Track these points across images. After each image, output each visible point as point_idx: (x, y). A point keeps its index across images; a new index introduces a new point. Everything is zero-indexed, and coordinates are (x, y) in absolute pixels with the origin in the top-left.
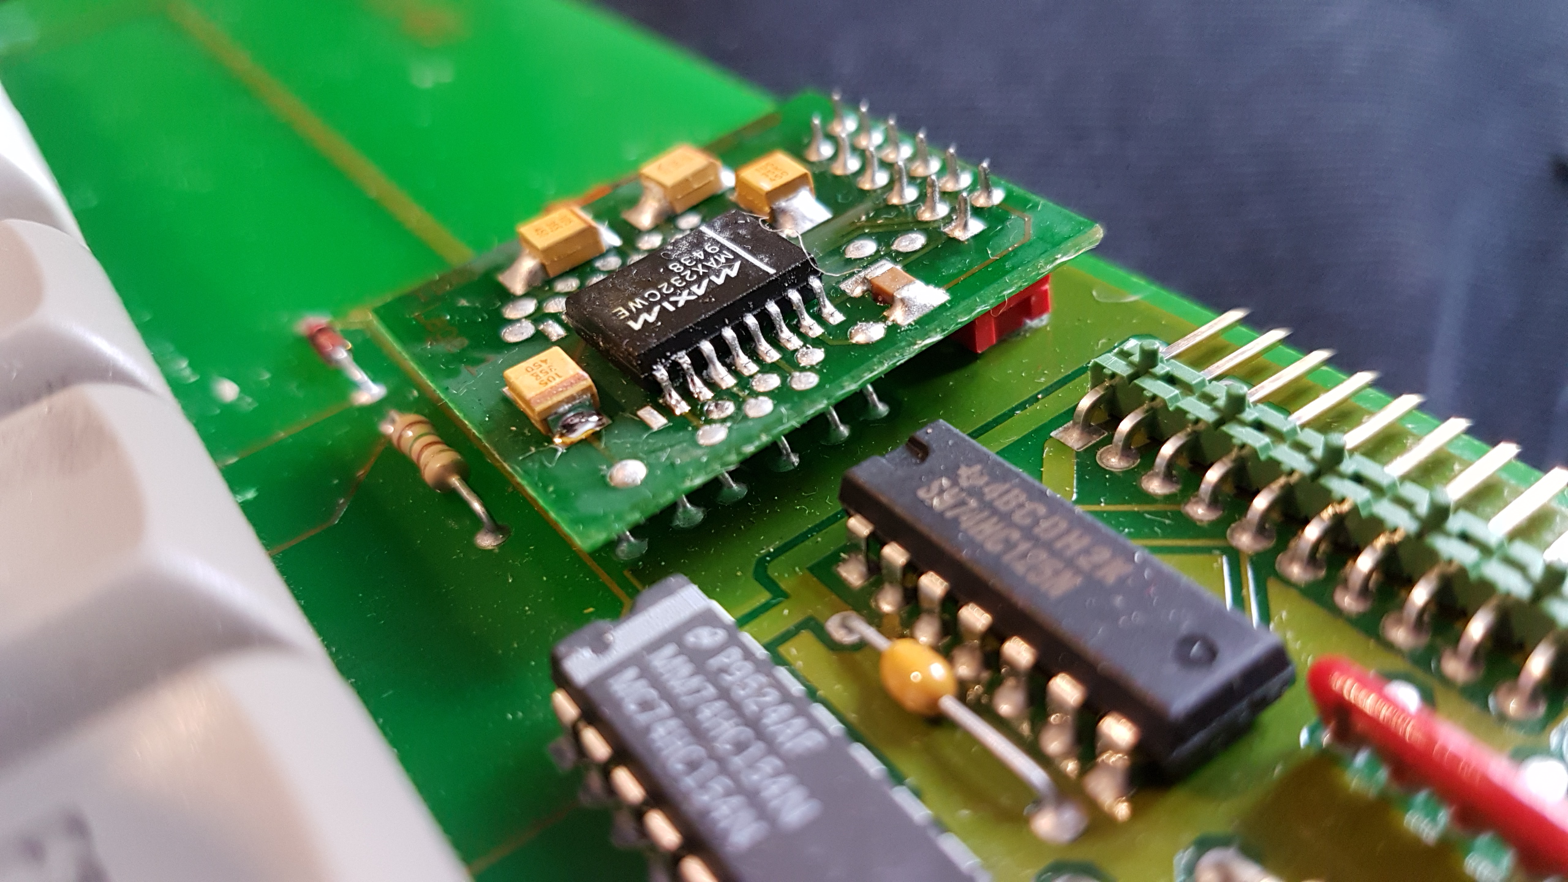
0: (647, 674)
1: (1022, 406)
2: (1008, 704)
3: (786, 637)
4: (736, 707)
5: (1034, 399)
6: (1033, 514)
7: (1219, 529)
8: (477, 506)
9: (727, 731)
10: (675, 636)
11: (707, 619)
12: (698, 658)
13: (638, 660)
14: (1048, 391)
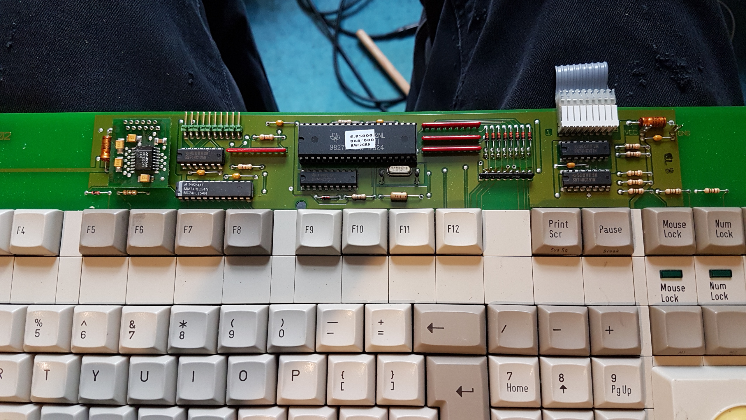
0: (185, 191)
1: (178, 138)
2: (208, 168)
3: (186, 178)
4: (195, 187)
5: (178, 136)
6: (196, 153)
7: (207, 139)
8: (144, 192)
9: (196, 189)
10: (183, 187)
11: (184, 183)
12: (187, 186)
13: (183, 191)
14: (178, 134)
